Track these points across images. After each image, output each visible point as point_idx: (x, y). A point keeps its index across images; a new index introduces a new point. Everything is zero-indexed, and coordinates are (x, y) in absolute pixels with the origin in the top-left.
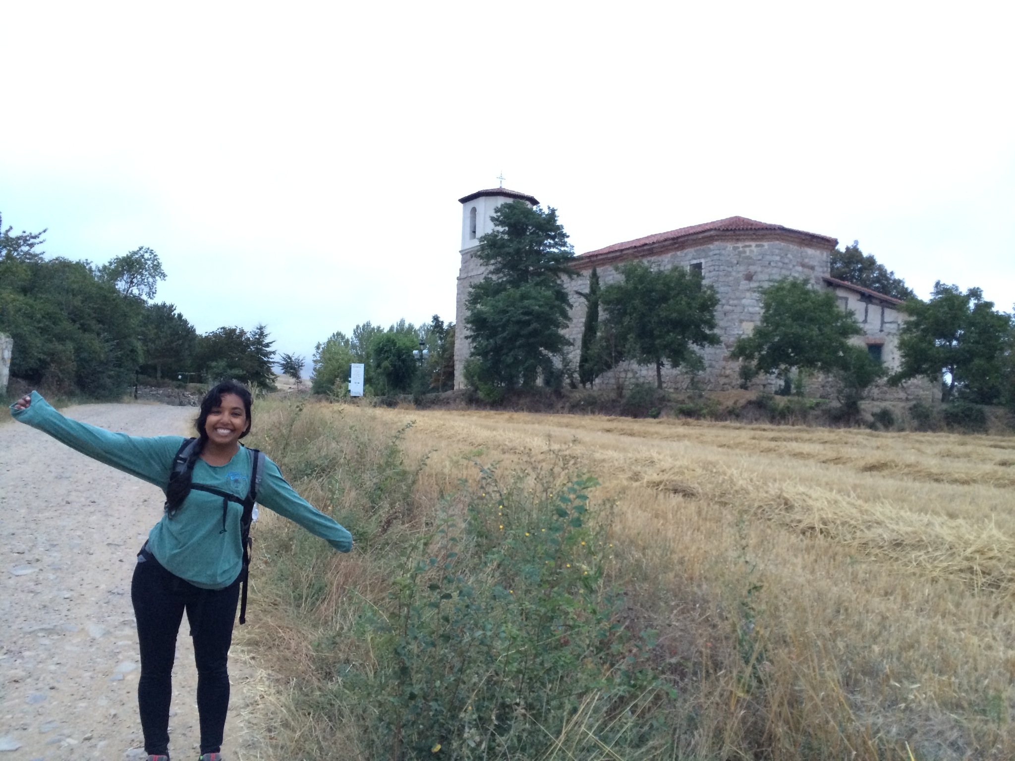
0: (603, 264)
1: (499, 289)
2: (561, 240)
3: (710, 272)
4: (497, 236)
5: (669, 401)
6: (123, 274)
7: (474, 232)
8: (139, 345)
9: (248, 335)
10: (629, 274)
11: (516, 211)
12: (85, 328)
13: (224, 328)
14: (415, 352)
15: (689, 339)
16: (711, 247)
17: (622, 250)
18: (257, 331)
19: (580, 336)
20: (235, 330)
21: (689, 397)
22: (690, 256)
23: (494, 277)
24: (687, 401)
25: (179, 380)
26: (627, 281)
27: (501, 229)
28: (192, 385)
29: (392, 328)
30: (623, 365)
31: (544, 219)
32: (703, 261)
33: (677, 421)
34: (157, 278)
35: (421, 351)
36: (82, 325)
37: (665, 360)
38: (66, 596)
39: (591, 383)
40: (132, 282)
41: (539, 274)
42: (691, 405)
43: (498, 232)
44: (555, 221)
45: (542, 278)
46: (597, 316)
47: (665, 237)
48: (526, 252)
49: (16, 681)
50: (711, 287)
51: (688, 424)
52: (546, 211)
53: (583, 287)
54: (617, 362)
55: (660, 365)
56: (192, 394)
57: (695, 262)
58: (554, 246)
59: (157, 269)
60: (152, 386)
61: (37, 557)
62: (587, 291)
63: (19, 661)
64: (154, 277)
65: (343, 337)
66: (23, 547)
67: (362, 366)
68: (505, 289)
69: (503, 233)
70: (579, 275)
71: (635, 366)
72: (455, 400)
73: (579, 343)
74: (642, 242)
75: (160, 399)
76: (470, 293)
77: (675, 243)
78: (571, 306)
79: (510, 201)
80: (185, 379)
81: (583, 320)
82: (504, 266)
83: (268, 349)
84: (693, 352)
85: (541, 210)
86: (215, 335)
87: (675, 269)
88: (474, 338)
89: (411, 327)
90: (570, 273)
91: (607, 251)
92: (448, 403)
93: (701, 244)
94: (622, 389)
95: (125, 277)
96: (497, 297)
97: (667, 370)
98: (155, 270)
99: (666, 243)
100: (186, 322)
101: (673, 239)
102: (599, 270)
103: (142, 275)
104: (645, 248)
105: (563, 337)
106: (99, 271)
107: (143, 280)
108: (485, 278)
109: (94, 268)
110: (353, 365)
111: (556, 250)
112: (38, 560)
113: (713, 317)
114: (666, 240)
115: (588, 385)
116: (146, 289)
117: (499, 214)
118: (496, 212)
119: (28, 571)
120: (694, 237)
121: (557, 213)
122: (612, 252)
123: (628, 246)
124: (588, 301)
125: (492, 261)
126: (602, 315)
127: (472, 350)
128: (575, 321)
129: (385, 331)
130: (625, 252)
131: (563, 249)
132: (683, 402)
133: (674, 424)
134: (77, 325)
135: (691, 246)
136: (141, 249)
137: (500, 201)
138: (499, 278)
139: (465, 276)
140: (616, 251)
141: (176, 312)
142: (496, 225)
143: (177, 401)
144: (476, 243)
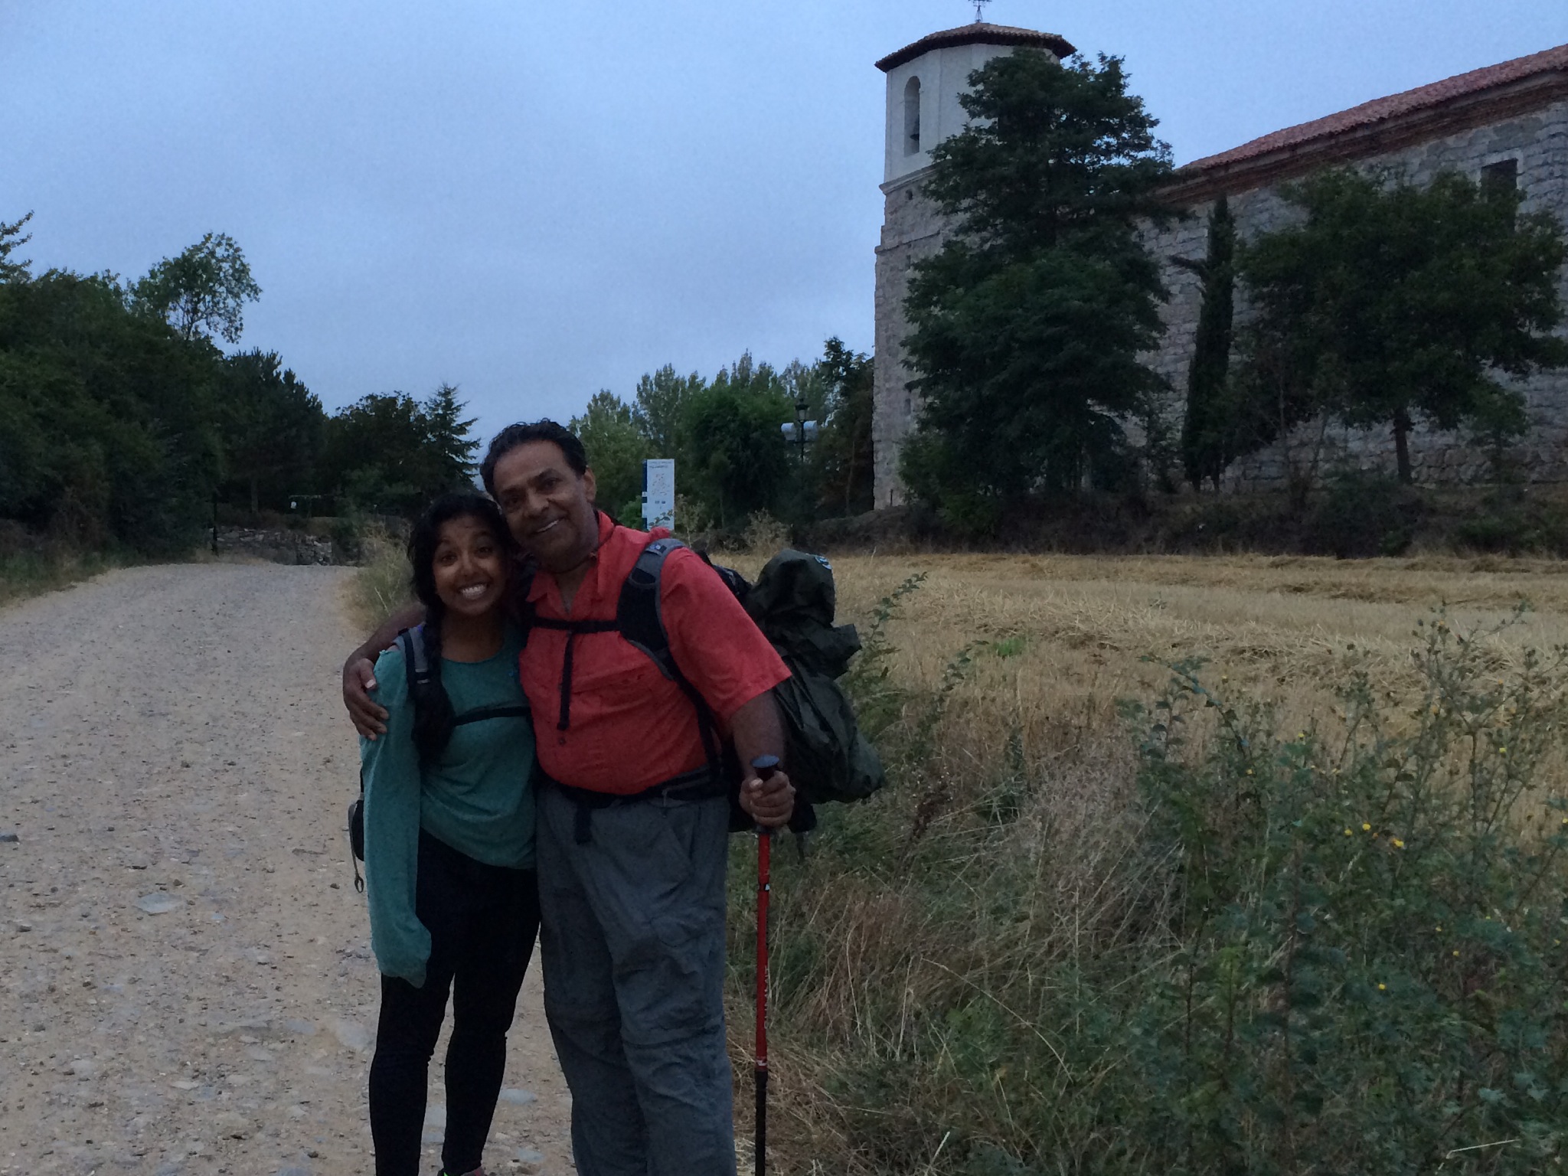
0: (1245, 186)
1: (986, 265)
2: (1136, 135)
3: (1539, 180)
4: (975, 140)
5: (1433, 512)
6: (179, 295)
7: (916, 137)
8: (214, 440)
9: (422, 410)
10: (1317, 203)
11: (1020, 75)
12: (119, 411)
13: (372, 397)
14: (787, 426)
15: (1485, 356)
16: (1542, 116)
17: (1293, 147)
18: (439, 399)
19: (1184, 367)
20: (394, 400)
21: (1487, 501)
22: (1482, 145)
23: (972, 240)
24: (1481, 511)
25: (292, 511)
26: (1313, 223)
27: (985, 122)
28: (318, 520)
29: (721, 377)
30: (1304, 431)
31: (1093, 86)
32: (1518, 154)
33: (1456, 561)
34: (244, 296)
35: (799, 424)
36: (114, 404)
37: (1415, 414)
38: (261, 959)
39: (1216, 479)
40: (195, 311)
41: (1084, 223)
42: (1495, 521)
43: (979, 130)
44: (1120, 88)
45: (1092, 230)
46: (1230, 316)
47: (1413, 101)
48: (1049, 171)
49: (238, 1138)
50: (1544, 218)
51: (1490, 568)
52: (1097, 67)
53: (1189, 246)
54: (1290, 422)
55: (1403, 426)
56: (319, 540)
57: (1494, 159)
58: (1119, 152)
59: (241, 280)
60: (242, 527)
61: (174, 877)
62: (1201, 254)
63: (225, 1095)
64: (236, 296)
65: (614, 404)
66: (140, 858)
67: (671, 463)
68: (998, 269)
69: (990, 131)
70: (1184, 216)
71: (1335, 430)
72: (885, 533)
73: (1181, 383)
74: (1348, 122)
75: (258, 551)
76: (912, 282)
77: (1442, 116)
78: (1165, 296)
79: (1006, 52)
80: (303, 508)
81: (1193, 326)
82: (995, 212)
83: (463, 438)
84: (1496, 388)
85: (1084, 65)
86: (357, 413)
87: (1443, 179)
88: (926, 387)
89: (765, 372)
90: (1161, 215)
91: (1255, 151)
92: (868, 539)
93: (1514, 113)
94: (1306, 489)
95: (182, 302)
96: (981, 288)
97: (1423, 435)
98: (238, 280)
99: (1415, 118)
100: (301, 388)
101: (1438, 104)
102: (1233, 201)
103: (214, 294)
104: (1359, 134)
105: (1144, 369)
106: (135, 292)
107: (216, 304)
108: (948, 245)
109: (124, 287)
110: (650, 462)
111: (1125, 161)
112: (177, 883)
113: (1551, 295)
114: (1416, 109)
115: (1208, 485)
116: (223, 324)
117: (980, 87)
118: (973, 83)
119: (169, 906)
120: (1495, 95)
121: (1124, 69)
122: (1269, 152)
123: (1309, 136)
124: (1205, 278)
125: (966, 203)
126: (1243, 309)
127: (923, 415)
128: (1173, 330)
129: (708, 384)
130: (1300, 151)
131: (1141, 155)
132: (1471, 513)
133: (1451, 569)
134: (106, 405)
135: (1487, 118)
136: (208, 238)
137: (980, 57)
138: (984, 241)
139: (895, 242)
140: (1281, 150)
141: (282, 369)
142: (973, 115)
143: (292, 554)
144: (924, 160)
